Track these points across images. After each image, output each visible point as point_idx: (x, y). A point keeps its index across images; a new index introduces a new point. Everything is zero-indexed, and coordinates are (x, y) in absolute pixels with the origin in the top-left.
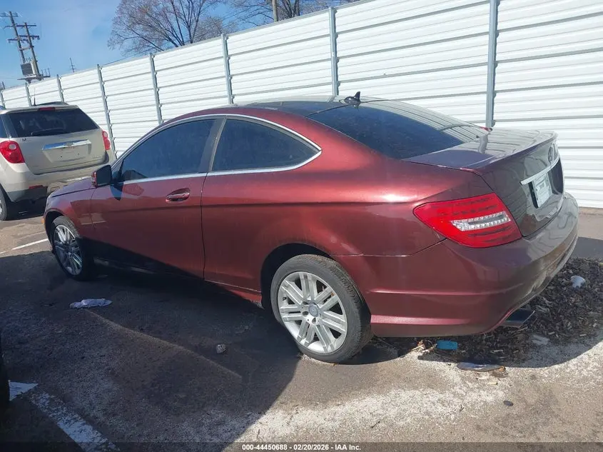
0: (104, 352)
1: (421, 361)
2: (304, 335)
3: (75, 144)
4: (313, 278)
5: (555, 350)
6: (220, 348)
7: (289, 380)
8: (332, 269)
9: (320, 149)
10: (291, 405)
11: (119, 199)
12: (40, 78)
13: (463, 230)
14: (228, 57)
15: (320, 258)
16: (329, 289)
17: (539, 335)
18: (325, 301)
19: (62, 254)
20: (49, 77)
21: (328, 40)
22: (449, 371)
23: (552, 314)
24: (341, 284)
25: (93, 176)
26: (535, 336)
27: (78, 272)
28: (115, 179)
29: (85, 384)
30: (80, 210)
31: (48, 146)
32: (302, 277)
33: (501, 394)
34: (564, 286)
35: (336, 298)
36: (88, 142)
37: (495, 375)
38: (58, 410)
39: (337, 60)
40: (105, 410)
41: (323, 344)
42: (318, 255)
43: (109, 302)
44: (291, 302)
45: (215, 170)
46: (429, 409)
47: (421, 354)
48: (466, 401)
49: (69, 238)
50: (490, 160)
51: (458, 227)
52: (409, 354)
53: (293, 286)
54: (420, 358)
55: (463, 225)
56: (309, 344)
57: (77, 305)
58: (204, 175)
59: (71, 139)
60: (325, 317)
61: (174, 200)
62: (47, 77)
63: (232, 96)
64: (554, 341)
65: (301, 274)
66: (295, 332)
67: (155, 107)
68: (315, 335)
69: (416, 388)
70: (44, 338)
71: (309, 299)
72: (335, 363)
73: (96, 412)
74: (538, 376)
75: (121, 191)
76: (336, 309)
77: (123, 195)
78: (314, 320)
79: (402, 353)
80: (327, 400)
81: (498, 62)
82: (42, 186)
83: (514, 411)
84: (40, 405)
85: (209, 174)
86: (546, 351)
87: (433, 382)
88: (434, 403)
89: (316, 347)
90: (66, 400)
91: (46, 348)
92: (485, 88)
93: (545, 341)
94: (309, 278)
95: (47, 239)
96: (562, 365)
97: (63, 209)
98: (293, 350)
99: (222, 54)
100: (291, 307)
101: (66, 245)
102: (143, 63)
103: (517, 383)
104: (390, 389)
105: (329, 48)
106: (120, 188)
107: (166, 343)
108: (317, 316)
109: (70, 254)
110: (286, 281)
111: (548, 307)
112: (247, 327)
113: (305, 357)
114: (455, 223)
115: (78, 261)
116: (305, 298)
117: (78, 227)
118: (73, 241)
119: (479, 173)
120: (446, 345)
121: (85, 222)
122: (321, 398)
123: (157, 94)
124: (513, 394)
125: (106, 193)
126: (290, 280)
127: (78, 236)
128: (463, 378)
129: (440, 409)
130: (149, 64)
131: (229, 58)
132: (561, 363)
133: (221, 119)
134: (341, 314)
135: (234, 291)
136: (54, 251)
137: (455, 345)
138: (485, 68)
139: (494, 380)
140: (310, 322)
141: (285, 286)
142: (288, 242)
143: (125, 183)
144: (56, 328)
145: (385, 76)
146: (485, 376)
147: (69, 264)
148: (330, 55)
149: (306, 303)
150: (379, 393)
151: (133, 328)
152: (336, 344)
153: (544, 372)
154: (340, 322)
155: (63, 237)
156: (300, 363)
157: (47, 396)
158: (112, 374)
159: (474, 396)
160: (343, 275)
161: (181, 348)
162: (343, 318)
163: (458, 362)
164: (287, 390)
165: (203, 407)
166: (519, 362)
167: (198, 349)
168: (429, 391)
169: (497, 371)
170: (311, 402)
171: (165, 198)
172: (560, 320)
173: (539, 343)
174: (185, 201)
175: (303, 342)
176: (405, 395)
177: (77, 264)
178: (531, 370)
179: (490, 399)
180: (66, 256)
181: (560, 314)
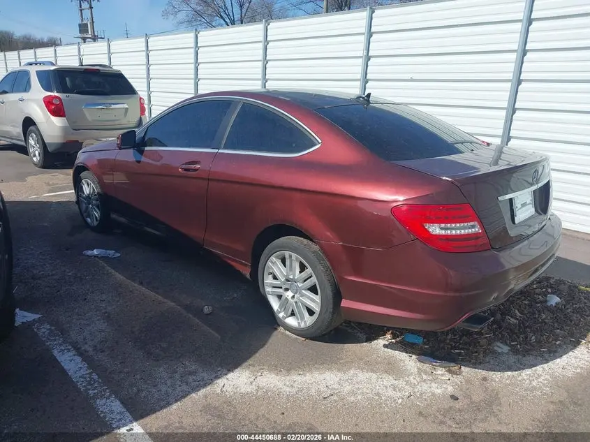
0: (104, 297)
1: (386, 349)
2: (283, 309)
3: (113, 106)
4: (297, 259)
5: (512, 359)
6: (207, 309)
7: (263, 346)
8: (314, 252)
9: (320, 141)
10: (258, 368)
11: (139, 162)
12: (95, 38)
13: (434, 233)
14: (266, 42)
15: (305, 241)
16: (309, 270)
17: (501, 343)
18: (305, 281)
19: (84, 205)
20: (103, 38)
21: (362, 38)
22: (409, 361)
23: (519, 326)
24: (320, 267)
25: (118, 138)
26: (499, 344)
27: (96, 223)
28: (138, 144)
29: (83, 322)
30: (104, 168)
31: (88, 105)
32: (287, 256)
33: (450, 389)
34: (538, 303)
35: (314, 280)
36: (126, 106)
37: (450, 372)
38: (55, 340)
39: (368, 58)
40: (96, 346)
41: (298, 319)
42: (304, 238)
43: (118, 255)
44: (275, 278)
45: (225, 148)
46: (380, 391)
47: (387, 343)
48: (416, 390)
49: (92, 191)
50: (472, 173)
51: (430, 230)
52: (376, 341)
53: (279, 263)
54: (385, 346)
55: (435, 229)
56: (286, 318)
57: (89, 253)
58: (216, 151)
59: (110, 101)
60: (302, 295)
61: (186, 170)
62: (101, 38)
63: (265, 80)
64: (515, 351)
65: (287, 253)
66: (275, 304)
67: (193, 81)
68: (293, 311)
69: (373, 371)
70: (55, 277)
71: (291, 277)
72: (307, 338)
73: (87, 347)
74: (489, 378)
75: (142, 155)
76: (313, 289)
77: (143, 159)
78: (293, 297)
79: (369, 340)
80: (291, 369)
81: (522, 80)
82: (78, 141)
83: (458, 405)
84: (40, 334)
85: (220, 151)
86: (504, 358)
87: (391, 369)
88: (386, 387)
89: (292, 321)
90: (63, 332)
91: (55, 287)
92: (505, 104)
93: (506, 349)
94: (293, 258)
95: (73, 191)
96: (515, 373)
97: (89, 164)
98: (271, 321)
99: (262, 39)
100: (275, 282)
101: (88, 198)
102: (187, 38)
103: (468, 381)
104: (350, 369)
105: (362, 46)
106: (142, 152)
107: (160, 298)
108: (296, 293)
109: (91, 206)
110: (273, 258)
111: (518, 319)
112: (235, 295)
113: (281, 329)
114: (427, 226)
115: (97, 214)
116: (288, 275)
117: (101, 183)
118: (95, 195)
119: (456, 183)
120: (411, 338)
121: (108, 179)
122: (286, 366)
123: (197, 69)
124: (461, 390)
125: (129, 155)
126: (277, 257)
127: (100, 191)
128: (419, 369)
129: (390, 392)
130: (193, 40)
131: (268, 44)
132: (516, 371)
133: (238, 102)
134: (317, 294)
135: (229, 261)
136: (78, 202)
137: (420, 340)
138: (509, 85)
139: (448, 376)
140: (289, 298)
141: (272, 262)
142: (279, 223)
143: (147, 148)
144: (68, 271)
145: (412, 80)
146: (440, 371)
147: (89, 216)
148: (361, 53)
149: (288, 280)
150: (339, 370)
151: (134, 281)
152: (309, 321)
153: (496, 376)
154: (315, 302)
155: (87, 190)
156: (275, 333)
157: (48, 327)
158: (108, 317)
159: (425, 387)
160: (323, 260)
161: (173, 304)
162: (317, 298)
163: (418, 355)
164: (257, 355)
165: (180, 357)
166: (475, 363)
167: (187, 308)
168: (385, 376)
169: (453, 369)
170: (275, 368)
171: (178, 168)
172: (525, 332)
173: (500, 350)
174: (194, 173)
175: (281, 315)
176: (362, 376)
177: (96, 217)
178: (484, 373)
179: (439, 391)
180: (87, 208)
181: (527, 327)
